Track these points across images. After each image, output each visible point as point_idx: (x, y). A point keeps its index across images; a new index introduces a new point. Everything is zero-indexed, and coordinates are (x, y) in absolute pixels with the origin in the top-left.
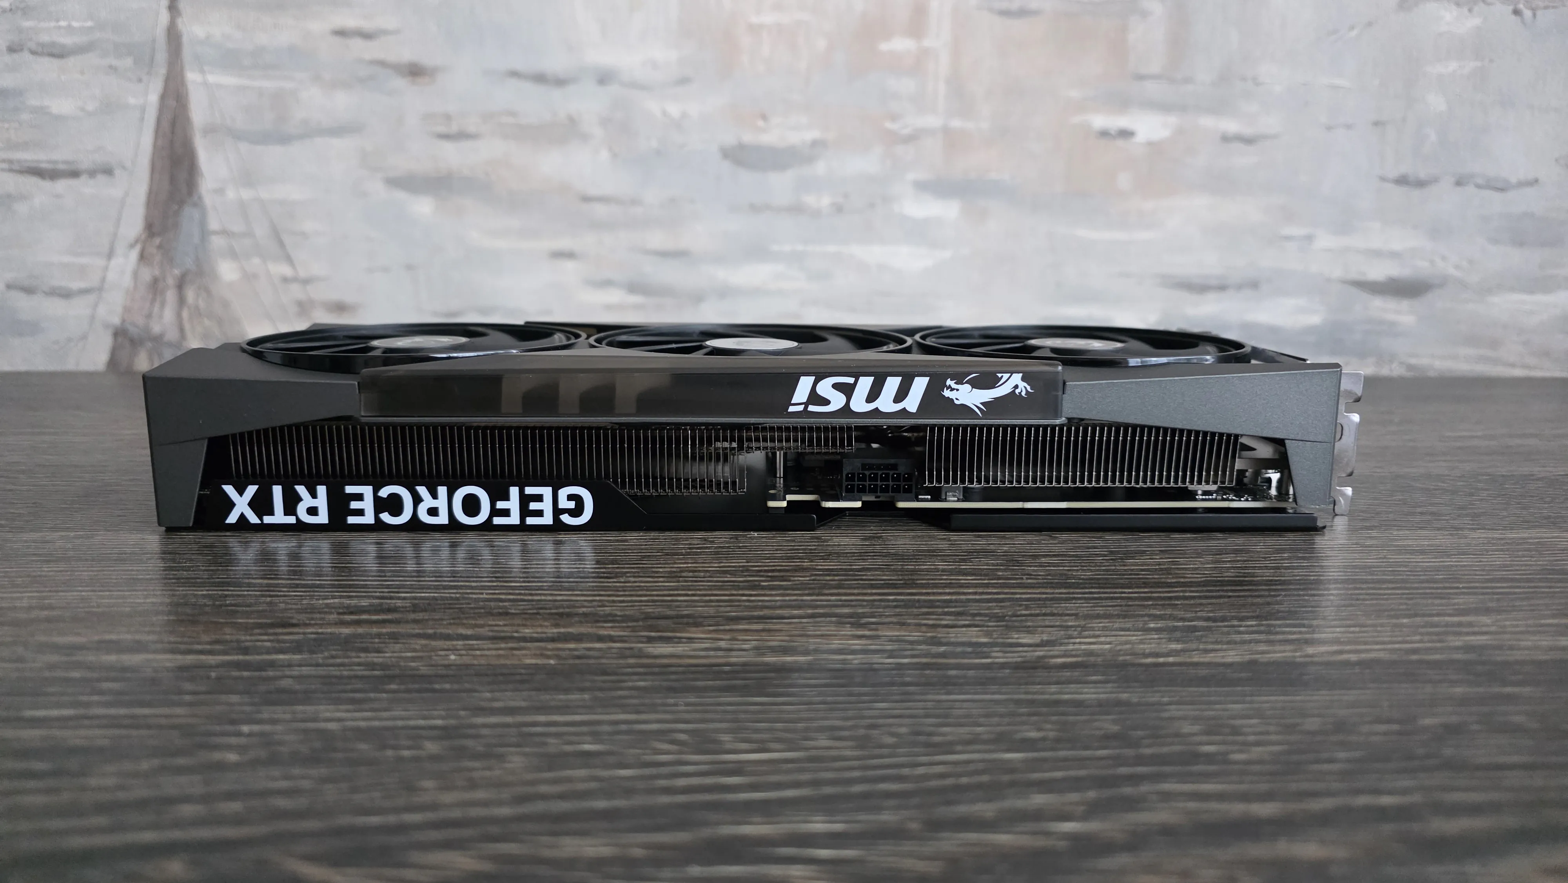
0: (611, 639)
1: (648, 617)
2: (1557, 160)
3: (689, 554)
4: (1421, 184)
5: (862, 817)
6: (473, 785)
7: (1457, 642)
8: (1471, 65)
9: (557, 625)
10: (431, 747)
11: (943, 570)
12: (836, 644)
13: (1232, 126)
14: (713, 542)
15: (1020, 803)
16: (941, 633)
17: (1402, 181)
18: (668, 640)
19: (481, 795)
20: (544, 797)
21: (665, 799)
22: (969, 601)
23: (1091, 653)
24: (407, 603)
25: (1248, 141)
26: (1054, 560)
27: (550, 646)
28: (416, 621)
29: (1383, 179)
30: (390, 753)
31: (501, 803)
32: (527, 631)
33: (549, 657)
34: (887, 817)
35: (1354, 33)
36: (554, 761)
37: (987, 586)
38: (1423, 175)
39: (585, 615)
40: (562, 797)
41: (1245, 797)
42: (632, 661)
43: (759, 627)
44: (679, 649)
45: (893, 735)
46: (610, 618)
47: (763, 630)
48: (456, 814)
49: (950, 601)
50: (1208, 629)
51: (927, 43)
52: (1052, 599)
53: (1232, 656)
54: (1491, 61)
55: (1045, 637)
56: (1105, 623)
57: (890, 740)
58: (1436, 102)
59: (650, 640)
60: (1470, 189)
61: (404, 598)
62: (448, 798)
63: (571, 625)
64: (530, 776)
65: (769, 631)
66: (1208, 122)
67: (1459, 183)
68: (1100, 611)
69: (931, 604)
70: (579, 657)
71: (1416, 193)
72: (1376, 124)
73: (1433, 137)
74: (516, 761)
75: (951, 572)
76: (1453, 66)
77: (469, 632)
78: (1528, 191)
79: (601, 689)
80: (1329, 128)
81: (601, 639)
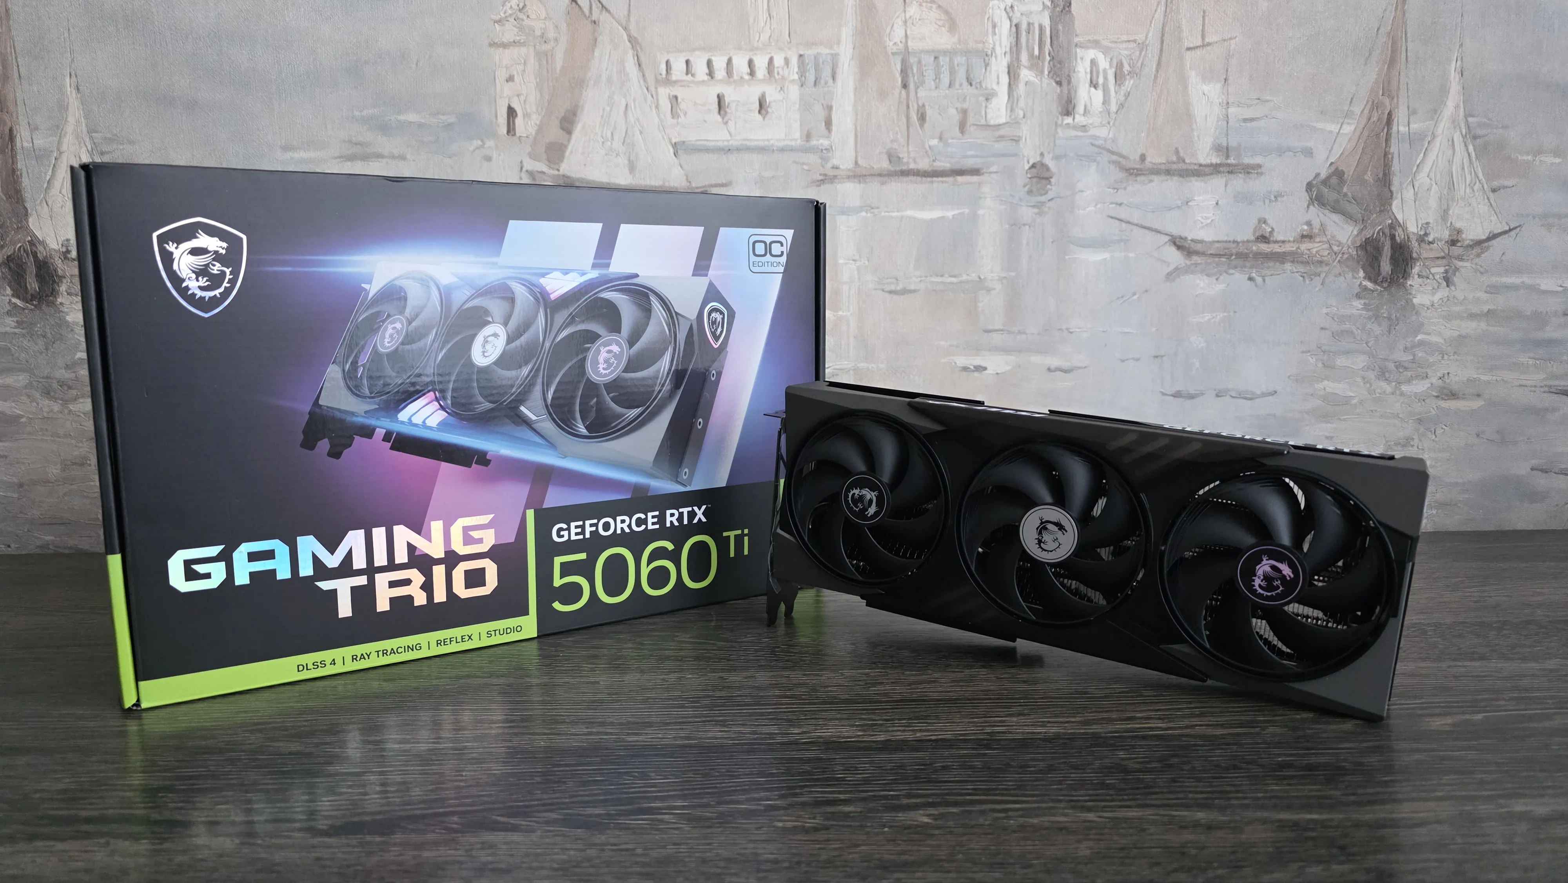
0: (611, 734)
1: (629, 723)
2: (1289, 377)
3: (653, 689)
4: (1191, 397)
5: (695, 801)
6: (554, 792)
7: (988, 730)
8: (1220, 316)
9: (587, 728)
10: (538, 779)
11: (777, 696)
12: (710, 735)
13: (1054, 362)
14: (667, 681)
15: (756, 796)
16: (759, 729)
17: (1177, 395)
18: (636, 734)
19: (557, 795)
20: (581, 796)
21: (625, 796)
22: (780, 712)
23: (820, 737)
24: (518, 718)
25: (1066, 371)
26: (835, 689)
27: (584, 737)
28: (524, 727)
29: (1164, 394)
30: (522, 781)
31: (566, 798)
32: (573, 731)
33: (584, 742)
34: (705, 800)
35: (1135, 297)
36: (585, 784)
37: (793, 704)
38: (1192, 392)
39: (600, 722)
40: (587, 795)
41: (839, 793)
42: (619, 744)
43: (678, 727)
44: (641, 738)
45: (718, 772)
46: (612, 724)
47: (680, 729)
48: (549, 801)
49: (771, 712)
50: (881, 725)
51: (840, 313)
52: (818, 711)
53: (881, 738)
54: (1235, 312)
55: (805, 730)
56: (837, 722)
57: (717, 774)
58: (1197, 342)
59: (628, 734)
60: (1227, 399)
61: (517, 715)
62: (545, 796)
63: (593, 728)
64: (575, 789)
65: (682, 729)
66: (1036, 359)
67: (1218, 396)
68: (838, 716)
69: (762, 714)
70: (596, 742)
71: (1188, 403)
72: (1156, 357)
73: (1197, 365)
74: (570, 784)
75: (780, 697)
76: (1208, 316)
77: (549, 732)
78: (1270, 398)
79: (605, 756)
80: (1123, 361)
81: (606, 734)
